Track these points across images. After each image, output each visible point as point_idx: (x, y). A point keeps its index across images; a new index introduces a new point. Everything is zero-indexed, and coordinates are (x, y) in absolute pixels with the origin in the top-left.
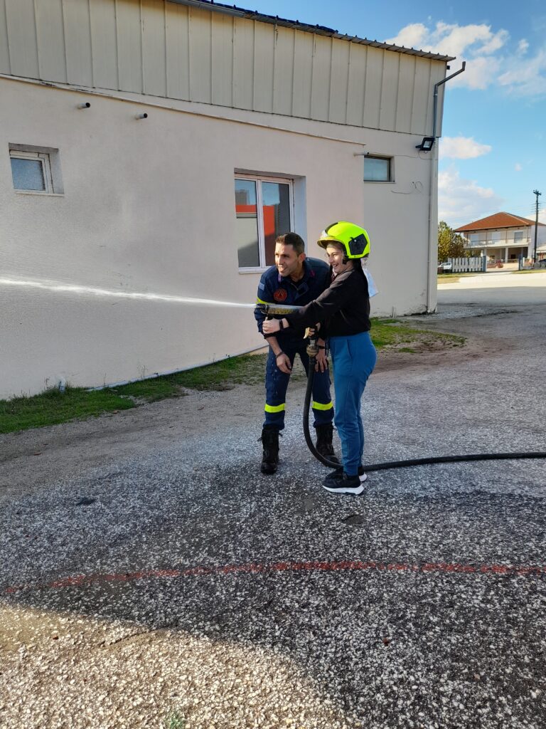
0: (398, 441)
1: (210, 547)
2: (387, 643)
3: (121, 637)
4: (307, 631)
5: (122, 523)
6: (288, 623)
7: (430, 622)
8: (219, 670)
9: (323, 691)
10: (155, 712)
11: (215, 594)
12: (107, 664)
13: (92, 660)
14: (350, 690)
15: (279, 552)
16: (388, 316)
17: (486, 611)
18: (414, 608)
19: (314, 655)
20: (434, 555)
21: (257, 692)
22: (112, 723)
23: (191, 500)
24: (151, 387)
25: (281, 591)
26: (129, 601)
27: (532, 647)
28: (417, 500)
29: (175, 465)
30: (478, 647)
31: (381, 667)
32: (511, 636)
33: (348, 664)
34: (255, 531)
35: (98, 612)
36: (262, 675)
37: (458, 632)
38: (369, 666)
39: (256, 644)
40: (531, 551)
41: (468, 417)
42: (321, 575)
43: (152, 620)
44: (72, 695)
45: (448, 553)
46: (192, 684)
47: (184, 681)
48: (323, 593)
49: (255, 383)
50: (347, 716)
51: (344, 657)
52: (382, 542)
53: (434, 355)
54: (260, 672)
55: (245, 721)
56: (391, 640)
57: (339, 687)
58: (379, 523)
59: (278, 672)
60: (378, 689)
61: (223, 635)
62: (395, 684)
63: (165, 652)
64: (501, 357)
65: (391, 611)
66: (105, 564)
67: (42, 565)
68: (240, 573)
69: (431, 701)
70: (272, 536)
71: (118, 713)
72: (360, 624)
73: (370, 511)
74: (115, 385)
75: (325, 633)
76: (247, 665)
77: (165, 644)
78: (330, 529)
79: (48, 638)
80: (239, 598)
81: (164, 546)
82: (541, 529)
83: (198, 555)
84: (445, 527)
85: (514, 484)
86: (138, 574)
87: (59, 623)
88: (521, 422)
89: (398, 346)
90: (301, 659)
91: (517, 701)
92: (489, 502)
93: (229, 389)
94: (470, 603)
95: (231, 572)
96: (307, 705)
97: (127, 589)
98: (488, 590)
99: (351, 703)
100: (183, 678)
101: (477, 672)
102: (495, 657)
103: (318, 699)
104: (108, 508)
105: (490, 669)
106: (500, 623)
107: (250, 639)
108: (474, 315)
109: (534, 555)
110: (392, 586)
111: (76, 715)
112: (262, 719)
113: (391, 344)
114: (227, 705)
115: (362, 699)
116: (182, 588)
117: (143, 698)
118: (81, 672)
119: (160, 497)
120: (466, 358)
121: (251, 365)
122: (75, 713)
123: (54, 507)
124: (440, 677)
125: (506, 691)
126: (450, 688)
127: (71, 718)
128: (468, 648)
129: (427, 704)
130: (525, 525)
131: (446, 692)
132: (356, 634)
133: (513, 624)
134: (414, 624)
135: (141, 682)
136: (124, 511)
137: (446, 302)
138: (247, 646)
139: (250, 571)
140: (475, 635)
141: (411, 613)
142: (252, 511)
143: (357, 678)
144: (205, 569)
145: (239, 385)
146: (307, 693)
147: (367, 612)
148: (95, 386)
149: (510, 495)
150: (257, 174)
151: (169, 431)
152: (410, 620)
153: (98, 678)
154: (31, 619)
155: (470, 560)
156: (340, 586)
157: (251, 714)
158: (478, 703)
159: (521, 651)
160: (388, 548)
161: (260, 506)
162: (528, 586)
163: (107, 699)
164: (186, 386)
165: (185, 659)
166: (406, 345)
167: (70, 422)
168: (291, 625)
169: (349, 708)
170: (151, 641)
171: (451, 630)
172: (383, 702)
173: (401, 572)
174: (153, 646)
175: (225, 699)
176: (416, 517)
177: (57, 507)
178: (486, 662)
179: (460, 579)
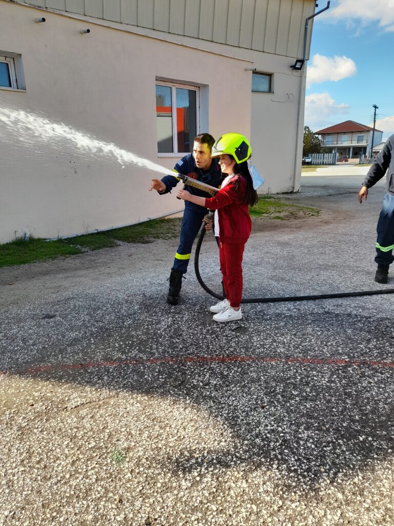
0: (271, 279)
1: (139, 347)
2: (263, 408)
3: (79, 404)
4: (208, 400)
5: (76, 331)
6: (195, 395)
7: (292, 394)
8: (148, 425)
9: (220, 437)
10: (104, 451)
11: (144, 377)
12: (69, 421)
13: (59, 419)
14: (238, 436)
15: (188, 351)
16: (265, 193)
17: (330, 388)
18: (282, 385)
19: (214, 415)
20: (296, 353)
21: (175, 438)
22: (75, 458)
23: (125, 316)
24: (94, 240)
25: (190, 375)
26: (83, 381)
27: (361, 410)
28: (285, 317)
29: (113, 293)
30: (324, 410)
31: (259, 423)
32: (347, 403)
33: (237, 421)
34: (171, 337)
35: (61, 388)
36: (178, 428)
37: (311, 400)
38: (251, 422)
39: (173, 408)
40: (362, 350)
41: (321, 263)
42: (218, 365)
43: (99, 393)
44: (45, 441)
45: (305, 351)
46: (130, 434)
47: (124, 432)
48: (219, 376)
49: (169, 238)
50: (236, 452)
51: (234, 416)
52: (260, 344)
53: (297, 221)
54: (176, 426)
55: (166, 456)
56: (266, 406)
57: (231, 435)
58: (259, 332)
59: (189, 425)
60: (257, 436)
61: (150, 403)
62: (268, 433)
63: (110, 414)
64: (345, 223)
65: (265, 388)
66: (65, 357)
67: (19, 358)
68: (161, 363)
69: (293, 443)
70: (183, 339)
71: (79, 452)
72: (245, 396)
73: (252, 324)
74: (66, 238)
75: (220, 401)
76: (167, 422)
77: (110, 409)
78: (224, 336)
79: (26, 405)
80: (161, 380)
81: (107, 346)
82: (369, 336)
83: (131, 352)
84: (304, 335)
85: (352, 307)
86: (89, 364)
87: (33, 395)
88: (358, 267)
89: (272, 215)
90: (204, 417)
91: (350, 443)
92: (334, 319)
93: (151, 243)
94: (320, 382)
95: (155, 363)
96: (209, 446)
97: (81, 374)
98: (332, 375)
99: (239, 445)
100: (123, 430)
101: (324, 425)
102: (336, 416)
103: (216, 442)
104: (65, 321)
105: (333, 424)
106: (340, 395)
107: (169, 405)
108: (327, 194)
109: (364, 353)
110: (267, 372)
111: (49, 454)
112: (179, 455)
113: (267, 213)
114: (154, 446)
115: (246, 442)
116: (121, 373)
117: (96, 443)
118: (51, 426)
119: (102, 313)
120: (320, 224)
121: (166, 226)
122: (48, 452)
123: (26, 320)
124: (299, 429)
125: (343, 437)
126: (306, 435)
127: (45, 455)
128: (318, 411)
129: (290, 445)
130: (358, 334)
131: (303, 437)
132: (242, 402)
133: (348, 396)
134: (282, 396)
135: (94, 432)
136: (77, 323)
137: (307, 185)
138: (167, 410)
139: (168, 362)
140: (323, 403)
141: (280, 389)
142: (169, 323)
143: (243, 429)
144: (136, 361)
145: (158, 240)
146: (209, 439)
147: (250, 388)
148: (51, 237)
149: (349, 315)
150: (172, 81)
151: (107, 270)
152: (279, 394)
153: (64, 430)
154: (13, 393)
155: (320, 356)
156: (231, 372)
157: (171, 451)
158: (324, 444)
159: (353, 413)
160: (264, 348)
161: (174, 321)
162: (359, 372)
163: (70, 444)
164: (119, 240)
165: (124, 418)
166: (278, 215)
167: (34, 262)
168: (197, 396)
169: (237, 448)
170: (99, 407)
171: (307, 399)
172: (260, 444)
173: (273, 363)
174: (101, 410)
175: (153, 443)
176: (283, 328)
177: (28, 320)
178: (330, 419)
179: (314, 368)
